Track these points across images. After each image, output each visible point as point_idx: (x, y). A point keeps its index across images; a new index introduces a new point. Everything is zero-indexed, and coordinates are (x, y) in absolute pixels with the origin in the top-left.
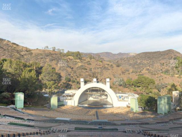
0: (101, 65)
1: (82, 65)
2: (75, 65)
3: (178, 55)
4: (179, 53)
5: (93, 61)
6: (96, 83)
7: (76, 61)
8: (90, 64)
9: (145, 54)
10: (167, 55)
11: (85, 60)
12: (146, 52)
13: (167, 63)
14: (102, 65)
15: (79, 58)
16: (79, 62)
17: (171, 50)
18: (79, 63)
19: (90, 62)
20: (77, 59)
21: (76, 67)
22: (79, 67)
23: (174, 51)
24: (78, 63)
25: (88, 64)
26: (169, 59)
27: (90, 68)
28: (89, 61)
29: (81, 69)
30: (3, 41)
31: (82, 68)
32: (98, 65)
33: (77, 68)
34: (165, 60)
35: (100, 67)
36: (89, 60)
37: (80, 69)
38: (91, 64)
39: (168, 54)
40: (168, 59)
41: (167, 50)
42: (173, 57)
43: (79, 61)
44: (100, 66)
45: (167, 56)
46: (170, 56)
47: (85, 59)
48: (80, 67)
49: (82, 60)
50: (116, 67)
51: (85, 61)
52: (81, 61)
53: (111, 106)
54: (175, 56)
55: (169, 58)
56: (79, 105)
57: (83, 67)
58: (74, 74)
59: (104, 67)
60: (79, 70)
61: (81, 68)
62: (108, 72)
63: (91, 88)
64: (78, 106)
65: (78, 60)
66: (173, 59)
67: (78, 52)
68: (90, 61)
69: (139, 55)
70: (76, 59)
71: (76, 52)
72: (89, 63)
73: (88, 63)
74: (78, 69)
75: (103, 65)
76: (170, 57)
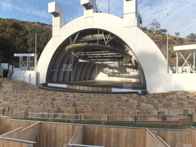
14: (162, 38)
30: (45, 26)
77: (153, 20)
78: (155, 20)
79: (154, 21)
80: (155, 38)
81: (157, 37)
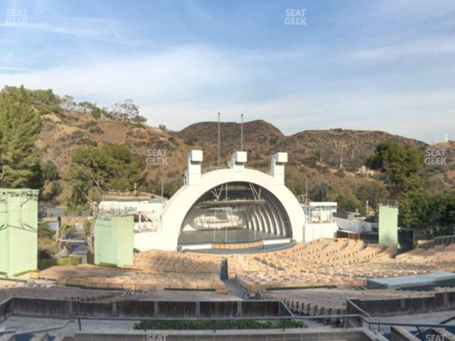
0: (145, 137)
1: (79, 132)
2: (50, 130)
3: (276, 133)
4: (278, 130)
5: (107, 124)
6: (242, 167)
7: (49, 120)
8: (99, 131)
9: (207, 127)
10: (255, 132)
11: (77, 120)
12: (210, 122)
13: (258, 151)
14: (148, 137)
15: (56, 112)
16: (60, 123)
17: (262, 121)
18: (64, 126)
19: (99, 125)
20: (51, 114)
21: (56, 137)
22: (69, 136)
23: (267, 124)
24: (58, 124)
25: (92, 131)
26: (261, 143)
27: (104, 142)
28: (93, 123)
29: (79, 144)
31: (83, 140)
32: (136, 137)
33: (63, 140)
34: (251, 143)
35: (144, 143)
36: (91, 119)
37: (74, 143)
38: (103, 132)
39: (257, 131)
40: (258, 141)
41: (253, 122)
42: (268, 139)
43: (60, 120)
44: (141, 137)
45: (255, 134)
46: (261, 135)
47: (75, 117)
48: (73, 138)
49: (66, 119)
50: (186, 145)
51: (79, 123)
52: (65, 122)
53: (288, 241)
54: (272, 135)
55: (260, 139)
56: (184, 248)
57: (84, 138)
58: (57, 158)
59: (155, 140)
60: (69, 145)
61: (77, 140)
62: (173, 156)
63: (224, 185)
64: (179, 249)
65: (55, 118)
66: (267, 142)
67: (50, 91)
68: (96, 123)
69: (195, 128)
70: (47, 113)
71: (40, 90)
72: (94, 128)
73: (89, 128)
74: (67, 142)
75: (153, 136)
76: (263, 137)
77: (126, 100)
78: (130, 100)
79: (128, 103)
80: (135, 135)
81: (137, 132)
